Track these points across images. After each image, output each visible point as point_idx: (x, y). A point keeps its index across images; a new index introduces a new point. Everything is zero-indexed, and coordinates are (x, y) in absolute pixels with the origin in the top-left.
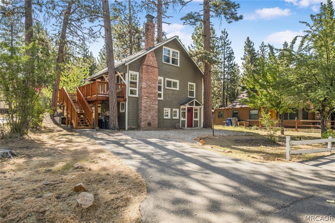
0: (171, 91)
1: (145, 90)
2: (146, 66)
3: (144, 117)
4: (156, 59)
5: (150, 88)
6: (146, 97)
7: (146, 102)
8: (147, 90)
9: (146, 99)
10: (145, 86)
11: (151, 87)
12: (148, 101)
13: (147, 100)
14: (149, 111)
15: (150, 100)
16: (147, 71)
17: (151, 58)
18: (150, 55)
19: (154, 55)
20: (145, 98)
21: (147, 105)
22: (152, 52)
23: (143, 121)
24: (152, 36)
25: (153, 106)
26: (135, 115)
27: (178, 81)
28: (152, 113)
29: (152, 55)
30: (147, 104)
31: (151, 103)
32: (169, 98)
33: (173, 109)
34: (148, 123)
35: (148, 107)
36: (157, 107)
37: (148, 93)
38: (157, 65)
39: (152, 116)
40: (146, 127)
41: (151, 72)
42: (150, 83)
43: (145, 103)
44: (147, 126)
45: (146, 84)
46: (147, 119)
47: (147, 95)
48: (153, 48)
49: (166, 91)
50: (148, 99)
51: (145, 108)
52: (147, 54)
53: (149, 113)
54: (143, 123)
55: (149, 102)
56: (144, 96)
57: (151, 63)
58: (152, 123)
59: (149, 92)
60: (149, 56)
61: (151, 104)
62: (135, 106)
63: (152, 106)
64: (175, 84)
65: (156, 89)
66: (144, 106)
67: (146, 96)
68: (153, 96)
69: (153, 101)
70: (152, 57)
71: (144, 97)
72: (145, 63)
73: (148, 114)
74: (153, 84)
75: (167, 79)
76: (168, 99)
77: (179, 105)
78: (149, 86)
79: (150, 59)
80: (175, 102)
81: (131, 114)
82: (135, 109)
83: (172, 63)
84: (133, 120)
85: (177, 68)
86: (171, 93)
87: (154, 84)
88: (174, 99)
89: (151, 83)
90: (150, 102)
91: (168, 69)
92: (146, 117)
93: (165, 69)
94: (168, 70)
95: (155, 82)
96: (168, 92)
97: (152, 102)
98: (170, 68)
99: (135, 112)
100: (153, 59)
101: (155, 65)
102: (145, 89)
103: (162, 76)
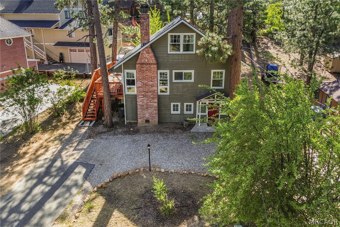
1: (140, 89)
2: (139, 65)
3: (141, 115)
4: (152, 54)
5: (147, 87)
6: (142, 96)
8: (142, 89)
9: (142, 97)
10: (140, 85)
12: (144, 100)
13: (143, 99)
14: (147, 109)
15: (147, 99)
16: (141, 70)
17: (146, 55)
18: (145, 52)
19: (150, 51)
20: (140, 97)
21: (144, 104)
22: (146, 48)
24: (146, 30)
25: (151, 104)
27: (192, 71)
28: (150, 111)
30: (144, 102)
31: (148, 101)
32: (178, 92)
33: (185, 103)
34: (146, 120)
35: (145, 106)
36: (156, 105)
37: (145, 91)
38: (154, 61)
39: (150, 114)
40: (143, 124)
41: (146, 70)
42: (147, 81)
43: (141, 101)
44: (145, 122)
45: (141, 83)
46: (144, 117)
47: (142, 94)
48: (147, 43)
50: (145, 97)
51: (142, 106)
52: (140, 52)
54: (139, 120)
56: (139, 95)
57: (146, 60)
58: (150, 120)
59: (145, 90)
60: (142, 54)
61: (148, 103)
62: (133, 103)
63: (149, 104)
65: (154, 87)
66: (140, 105)
67: (142, 95)
68: (150, 94)
70: (147, 53)
71: (139, 96)
72: (138, 62)
73: (145, 112)
74: (149, 82)
75: (175, 71)
76: (176, 94)
78: (145, 84)
79: (145, 56)
81: (130, 110)
82: (134, 105)
83: (184, 51)
87: (151, 82)
89: (148, 82)
90: (146, 100)
91: (177, 59)
92: (143, 115)
93: (172, 61)
94: (177, 61)
95: (153, 79)
96: (177, 86)
97: (150, 100)
99: (134, 108)
100: (148, 56)
101: (153, 60)
102: (140, 88)
103: (167, 69)
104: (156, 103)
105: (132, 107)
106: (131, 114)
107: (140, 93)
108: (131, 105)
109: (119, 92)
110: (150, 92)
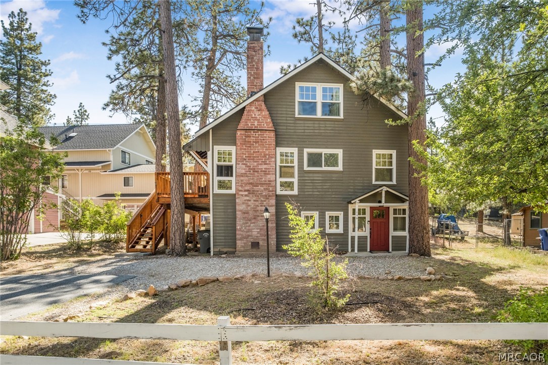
0: (320, 175)
1: (242, 178)
2: (243, 132)
3: (243, 231)
4: (268, 113)
5: (256, 174)
6: (246, 193)
7: (246, 203)
8: (247, 178)
9: (246, 195)
10: (243, 171)
11: (257, 172)
12: (250, 201)
13: (248, 198)
14: (255, 218)
15: (254, 198)
16: (245, 141)
17: (256, 114)
18: (253, 108)
19: (264, 107)
20: (242, 195)
21: (249, 208)
22: (256, 100)
23: (240, 239)
24: (257, 69)
26: (229, 229)
27: (339, 152)
28: (260, 223)
29: (256, 108)
30: (249, 206)
31: (257, 203)
32: (316, 190)
33: (327, 213)
34: (252, 243)
35: (250, 212)
37: (251, 184)
38: (271, 125)
39: (260, 229)
40: (246, 251)
41: (256, 142)
42: (255, 164)
43: (243, 203)
44: (249, 248)
45: (244, 166)
46: (249, 236)
47: (247, 188)
48: (258, 92)
49: (306, 175)
50: (251, 195)
51: (244, 213)
52: (244, 108)
53: (254, 223)
54: (239, 244)
55: (252, 202)
56: (241, 191)
57: (256, 123)
58: (261, 243)
59: (251, 181)
60: (249, 111)
61: (258, 206)
62: (229, 211)
64: (332, 160)
66: (240, 211)
67: (245, 191)
68: (262, 188)
69: (262, 199)
70: (258, 110)
71: (241, 193)
72: (241, 126)
73: (252, 225)
74: (261, 164)
75: (306, 151)
76: (311, 193)
77: (346, 203)
78: (251, 169)
79: (253, 116)
80: (333, 196)
81: (221, 225)
82: (230, 217)
83: (322, 115)
84: (227, 238)
85: (336, 123)
86: (320, 178)
87: (265, 164)
88: (330, 190)
89: (258, 164)
90: (255, 201)
91: (312, 128)
92: (247, 232)
93: (303, 131)
94: (311, 131)
95: (268, 159)
96: (312, 178)
97: (262, 201)
98: (316, 125)
99: (229, 222)
100: (259, 115)
101: (267, 124)
102: (242, 176)
103: (295, 145)
104: (272, 206)
105: (226, 219)
106: (223, 235)
107: (242, 186)
108: (223, 216)
109: (202, 192)
110: (262, 184)
